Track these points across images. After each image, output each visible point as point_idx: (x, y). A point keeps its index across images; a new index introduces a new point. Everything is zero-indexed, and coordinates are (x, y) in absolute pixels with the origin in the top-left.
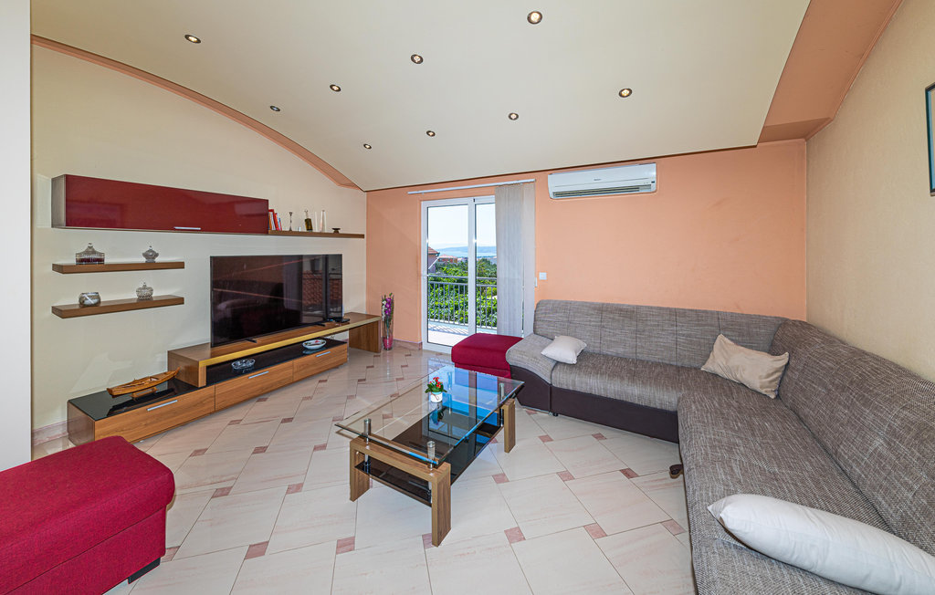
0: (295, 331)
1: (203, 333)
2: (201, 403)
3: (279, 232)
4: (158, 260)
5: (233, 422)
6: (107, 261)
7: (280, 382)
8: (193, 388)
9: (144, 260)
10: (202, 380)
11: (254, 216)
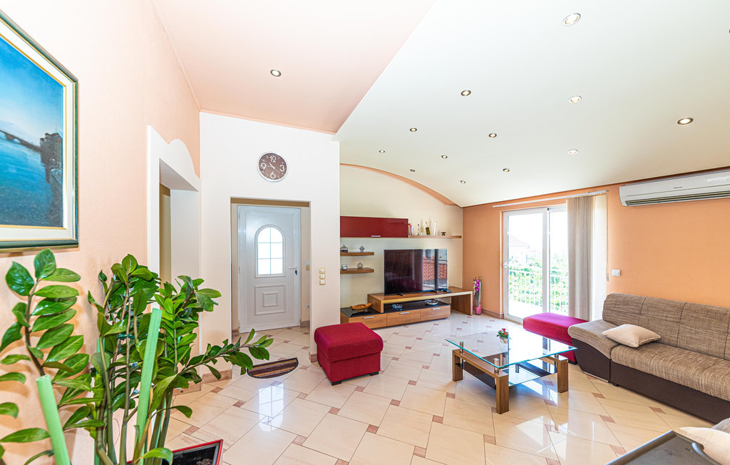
0: (419, 294)
1: (381, 288)
2: (381, 321)
3: (413, 236)
4: (364, 251)
5: (395, 333)
6: (349, 251)
7: (414, 319)
8: (379, 313)
9: (359, 251)
10: (382, 311)
11: (399, 227)
